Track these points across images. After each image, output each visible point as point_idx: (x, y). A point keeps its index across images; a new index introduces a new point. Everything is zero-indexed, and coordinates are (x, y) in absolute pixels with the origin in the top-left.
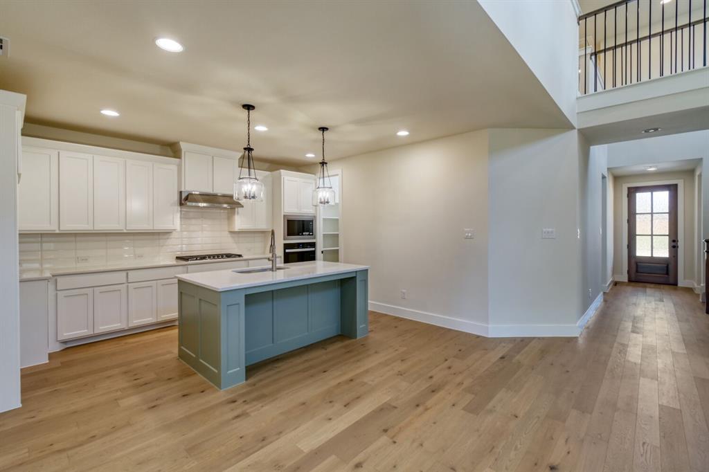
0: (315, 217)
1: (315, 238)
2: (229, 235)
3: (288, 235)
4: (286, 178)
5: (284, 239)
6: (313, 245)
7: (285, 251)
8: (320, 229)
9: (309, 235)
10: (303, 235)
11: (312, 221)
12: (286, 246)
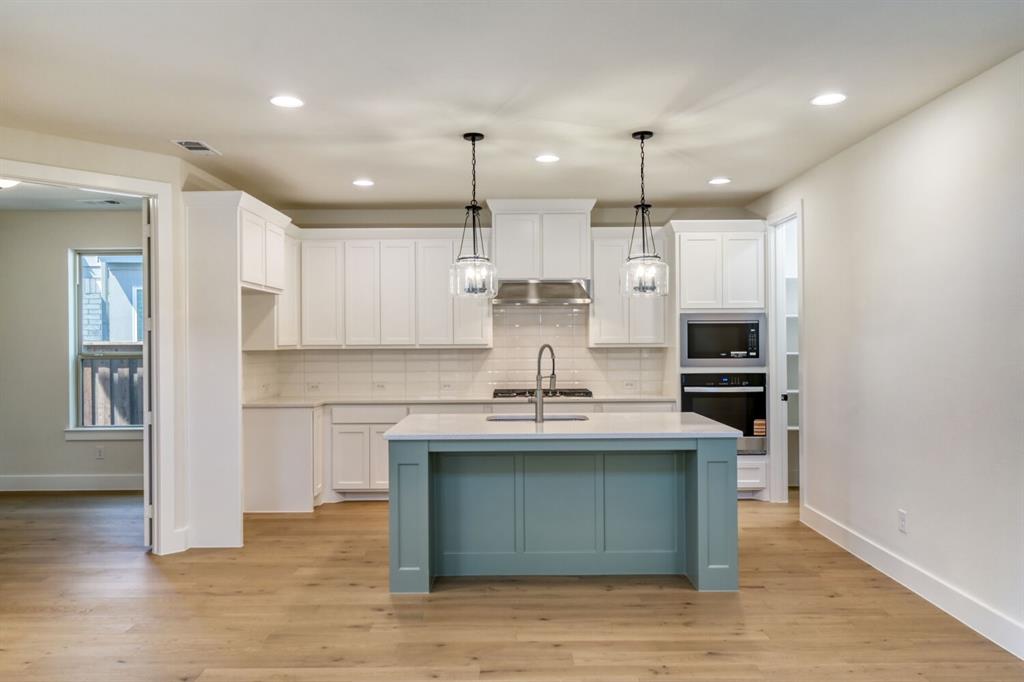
0: (764, 316)
1: (763, 365)
2: (589, 355)
3: (691, 355)
4: (685, 236)
5: (682, 365)
6: (760, 380)
7: (683, 390)
8: (777, 345)
9: (748, 356)
10: (729, 356)
11: (756, 326)
12: (687, 379)
